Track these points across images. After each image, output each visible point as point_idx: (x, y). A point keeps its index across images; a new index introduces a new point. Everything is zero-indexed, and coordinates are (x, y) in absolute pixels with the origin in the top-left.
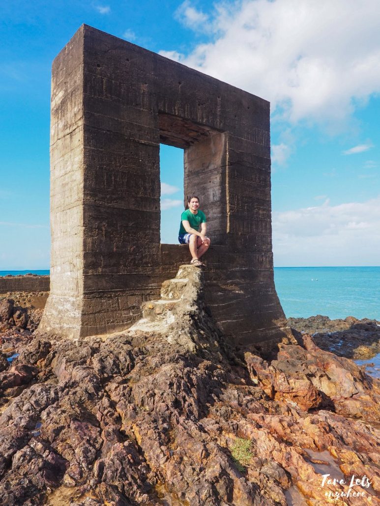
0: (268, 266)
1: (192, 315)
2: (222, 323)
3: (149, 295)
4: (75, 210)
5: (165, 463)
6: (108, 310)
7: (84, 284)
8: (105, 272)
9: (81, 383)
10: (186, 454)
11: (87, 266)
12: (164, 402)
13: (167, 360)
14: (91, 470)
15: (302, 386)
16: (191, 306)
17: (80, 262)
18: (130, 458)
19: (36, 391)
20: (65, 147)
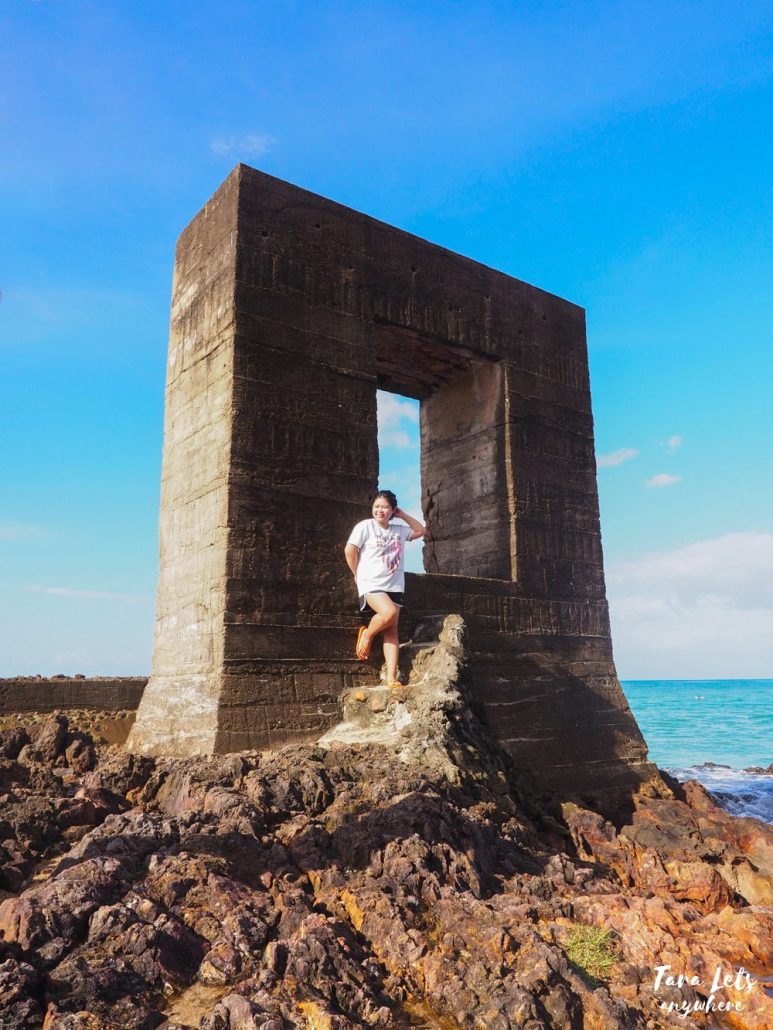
0: (599, 628)
1: (449, 711)
2: (510, 743)
3: (356, 673)
4: (212, 497)
5: (422, 959)
6: (272, 700)
7: (226, 644)
8: (268, 620)
9: (224, 817)
10: (465, 945)
11: (233, 607)
12: (404, 856)
13: (404, 788)
14: (259, 957)
15: (697, 876)
16: (447, 692)
17: (218, 600)
18: (342, 943)
19: (133, 820)
20: (196, 382)
